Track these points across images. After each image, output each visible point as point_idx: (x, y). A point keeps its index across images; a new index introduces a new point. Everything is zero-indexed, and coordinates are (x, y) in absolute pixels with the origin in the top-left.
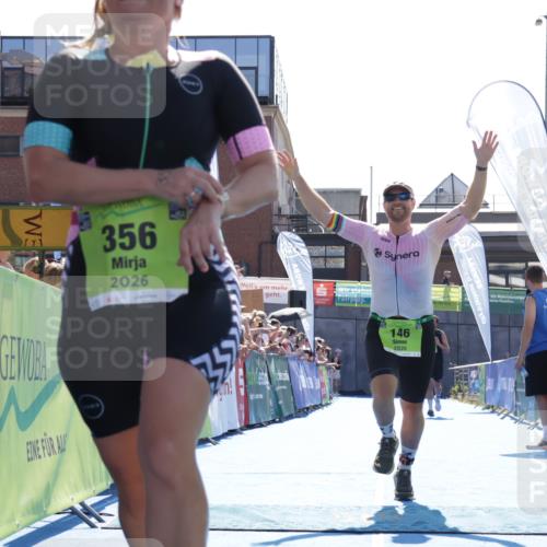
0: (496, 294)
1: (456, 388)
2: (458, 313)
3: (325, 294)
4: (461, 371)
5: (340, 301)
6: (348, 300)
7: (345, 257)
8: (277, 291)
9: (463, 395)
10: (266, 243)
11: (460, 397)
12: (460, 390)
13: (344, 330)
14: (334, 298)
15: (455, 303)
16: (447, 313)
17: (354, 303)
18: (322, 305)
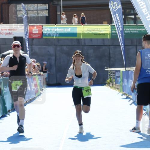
0: (129, 28)
1: (108, 81)
2: (109, 39)
3: (37, 32)
4: (111, 71)
5: (46, 36)
6: (50, 35)
7: (49, 10)
8: (11, 32)
9: (112, 85)
10: (5, 3)
11: (111, 85)
12: (111, 82)
13: (49, 51)
14: (42, 34)
15: (107, 34)
16: (103, 40)
17: (53, 36)
18: (36, 38)
